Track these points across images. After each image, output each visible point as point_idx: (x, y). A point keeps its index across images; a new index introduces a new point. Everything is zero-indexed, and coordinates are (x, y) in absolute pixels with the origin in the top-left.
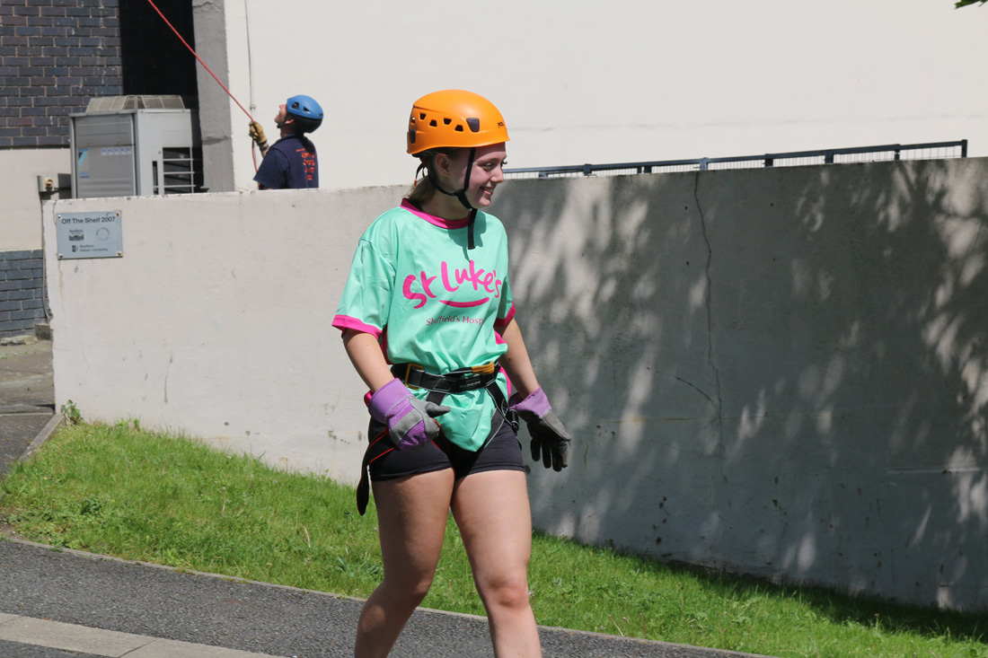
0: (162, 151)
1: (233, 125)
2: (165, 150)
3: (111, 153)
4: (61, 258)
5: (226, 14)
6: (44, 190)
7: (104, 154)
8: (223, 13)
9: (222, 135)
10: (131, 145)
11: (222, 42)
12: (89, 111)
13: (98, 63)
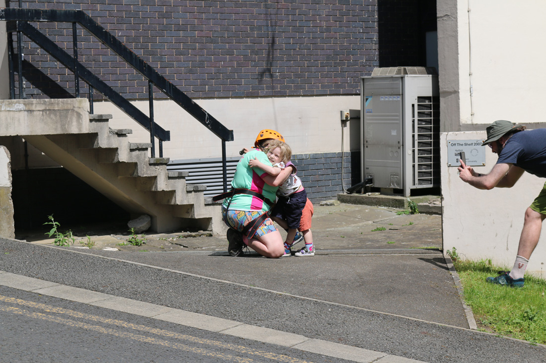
0: (417, 98)
1: (460, 84)
2: (419, 97)
3: (387, 99)
4: (450, 166)
5: (458, 21)
6: (345, 119)
7: (383, 99)
8: (457, 21)
9: (453, 90)
10: (400, 95)
11: (455, 37)
12: (373, 75)
13: (374, 48)
